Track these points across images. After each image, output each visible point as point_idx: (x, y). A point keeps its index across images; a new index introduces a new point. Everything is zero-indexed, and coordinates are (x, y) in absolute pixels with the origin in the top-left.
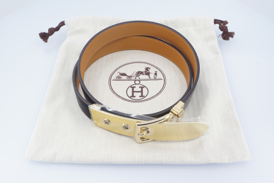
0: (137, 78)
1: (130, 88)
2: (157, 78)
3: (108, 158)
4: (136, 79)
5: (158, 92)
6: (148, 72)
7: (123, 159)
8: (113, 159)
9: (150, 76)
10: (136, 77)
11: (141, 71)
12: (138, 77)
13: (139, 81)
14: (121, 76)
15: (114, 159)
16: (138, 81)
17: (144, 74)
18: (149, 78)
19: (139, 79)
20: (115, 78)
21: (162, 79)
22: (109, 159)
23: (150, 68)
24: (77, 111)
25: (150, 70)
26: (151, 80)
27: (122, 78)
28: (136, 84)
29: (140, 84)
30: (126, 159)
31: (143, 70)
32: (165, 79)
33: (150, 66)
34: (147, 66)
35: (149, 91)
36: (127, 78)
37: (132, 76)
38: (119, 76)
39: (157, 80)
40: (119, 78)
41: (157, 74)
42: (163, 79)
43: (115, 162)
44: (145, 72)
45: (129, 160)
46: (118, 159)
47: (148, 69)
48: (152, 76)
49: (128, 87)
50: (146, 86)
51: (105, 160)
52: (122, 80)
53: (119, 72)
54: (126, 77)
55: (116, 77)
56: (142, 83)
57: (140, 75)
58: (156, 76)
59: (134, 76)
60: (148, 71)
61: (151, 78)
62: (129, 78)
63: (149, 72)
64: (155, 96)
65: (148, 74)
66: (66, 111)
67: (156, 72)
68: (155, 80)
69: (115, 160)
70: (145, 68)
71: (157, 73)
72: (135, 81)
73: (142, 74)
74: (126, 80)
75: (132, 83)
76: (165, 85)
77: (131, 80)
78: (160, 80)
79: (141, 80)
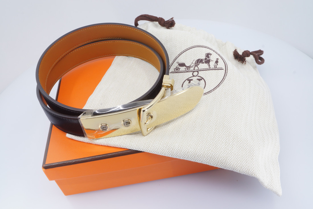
0: (196, 68)
1: (187, 81)
2: (217, 67)
3: (145, 145)
4: (194, 69)
5: (216, 86)
6: (208, 59)
7: (161, 149)
8: (149, 147)
9: (210, 65)
10: (195, 66)
11: (201, 59)
12: (197, 66)
13: (198, 72)
14: (179, 67)
15: (151, 148)
16: (196, 72)
17: (204, 62)
18: (208, 68)
19: (198, 69)
20: (173, 71)
21: (223, 69)
22: (146, 147)
23: (211, 54)
24: (127, 97)
25: (211, 56)
26: (211, 70)
27: (181, 70)
28: (194, 76)
29: (198, 75)
30: (164, 150)
31: (203, 57)
32: (227, 69)
33: (211, 52)
34: (209, 51)
35: (206, 84)
36: (185, 69)
37: (191, 66)
38: (177, 67)
39: (217, 70)
40: (177, 70)
41: (218, 62)
42: (225, 69)
43: (152, 151)
44: (206, 59)
45: (166, 153)
46: (155, 148)
47: (209, 55)
48: (212, 64)
49: (185, 80)
50: (204, 78)
51: (141, 147)
52: (180, 72)
53: (178, 62)
54: (185, 67)
55: (174, 69)
56: (201, 74)
57: (199, 64)
58: (217, 64)
59: (193, 66)
60: (209, 57)
61: (211, 68)
62: (188, 69)
63: (210, 59)
64: (212, 90)
65: (208, 61)
66: (116, 94)
67: (217, 60)
68: (215, 70)
69: (151, 150)
70: (206, 54)
71: (219, 60)
72: (194, 72)
73: (202, 63)
74: (184, 72)
75: (190, 74)
76: (225, 77)
77: (190, 71)
78: (220, 69)
79: (199, 71)
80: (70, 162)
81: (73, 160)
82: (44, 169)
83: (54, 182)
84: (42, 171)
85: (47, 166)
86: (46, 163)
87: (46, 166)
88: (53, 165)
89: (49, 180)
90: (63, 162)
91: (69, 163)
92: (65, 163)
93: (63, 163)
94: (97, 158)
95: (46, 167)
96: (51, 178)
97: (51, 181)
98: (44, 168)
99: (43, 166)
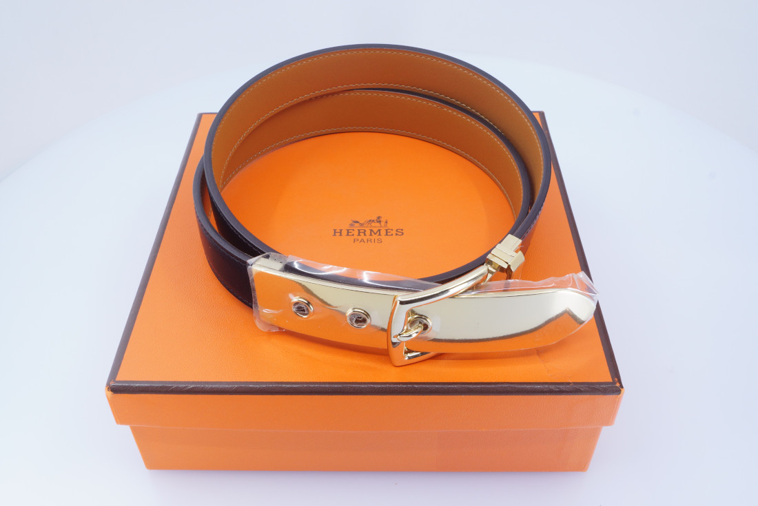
80: (180, 386)
81: (189, 383)
82: (110, 393)
83: (127, 429)
84: (102, 395)
85: (120, 386)
86: (119, 378)
87: (117, 384)
88: (136, 387)
89: (117, 423)
90: (162, 382)
91: (176, 388)
92: (166, 387)
93: (161, 387)
94: (253, 388)
95: (117, 389)
96: (121, 418)
97: (119, 425)
98: (112, 391)
99: (108, 384)
